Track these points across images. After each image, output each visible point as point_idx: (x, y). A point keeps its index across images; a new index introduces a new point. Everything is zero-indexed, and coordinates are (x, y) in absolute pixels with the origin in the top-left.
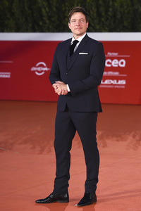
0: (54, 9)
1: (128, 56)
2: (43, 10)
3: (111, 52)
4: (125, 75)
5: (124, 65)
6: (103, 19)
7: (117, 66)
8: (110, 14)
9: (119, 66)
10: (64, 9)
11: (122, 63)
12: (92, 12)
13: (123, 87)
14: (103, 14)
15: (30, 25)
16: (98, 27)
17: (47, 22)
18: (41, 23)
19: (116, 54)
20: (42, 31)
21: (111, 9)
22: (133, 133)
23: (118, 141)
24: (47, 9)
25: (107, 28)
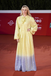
0: (16, 2)
1: (42, 18)
2: (12, 2)
3: (36, 17)
4: (41, 25)
5: (41, 22)
6: (33, 5)
7: (38, 22)
8: (36, 3)
9: (39, 22)
10: (19, 2)
11: (40, 21)
12: (29, 3)
13: (40, 29)
14: (33, 3)
15: (7, 7)
16: (31, 8)
17: (14, 6)
18: (11, 7)
19: (38, 18)
20: (12, 9)
21: (36, 2)
22: (43, 46)
23: (38, 49)
24: (14, 2)
25: (35, 9)
